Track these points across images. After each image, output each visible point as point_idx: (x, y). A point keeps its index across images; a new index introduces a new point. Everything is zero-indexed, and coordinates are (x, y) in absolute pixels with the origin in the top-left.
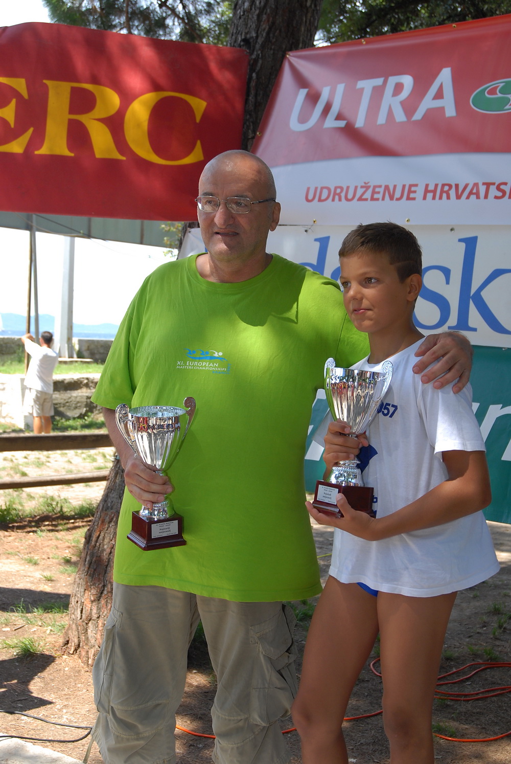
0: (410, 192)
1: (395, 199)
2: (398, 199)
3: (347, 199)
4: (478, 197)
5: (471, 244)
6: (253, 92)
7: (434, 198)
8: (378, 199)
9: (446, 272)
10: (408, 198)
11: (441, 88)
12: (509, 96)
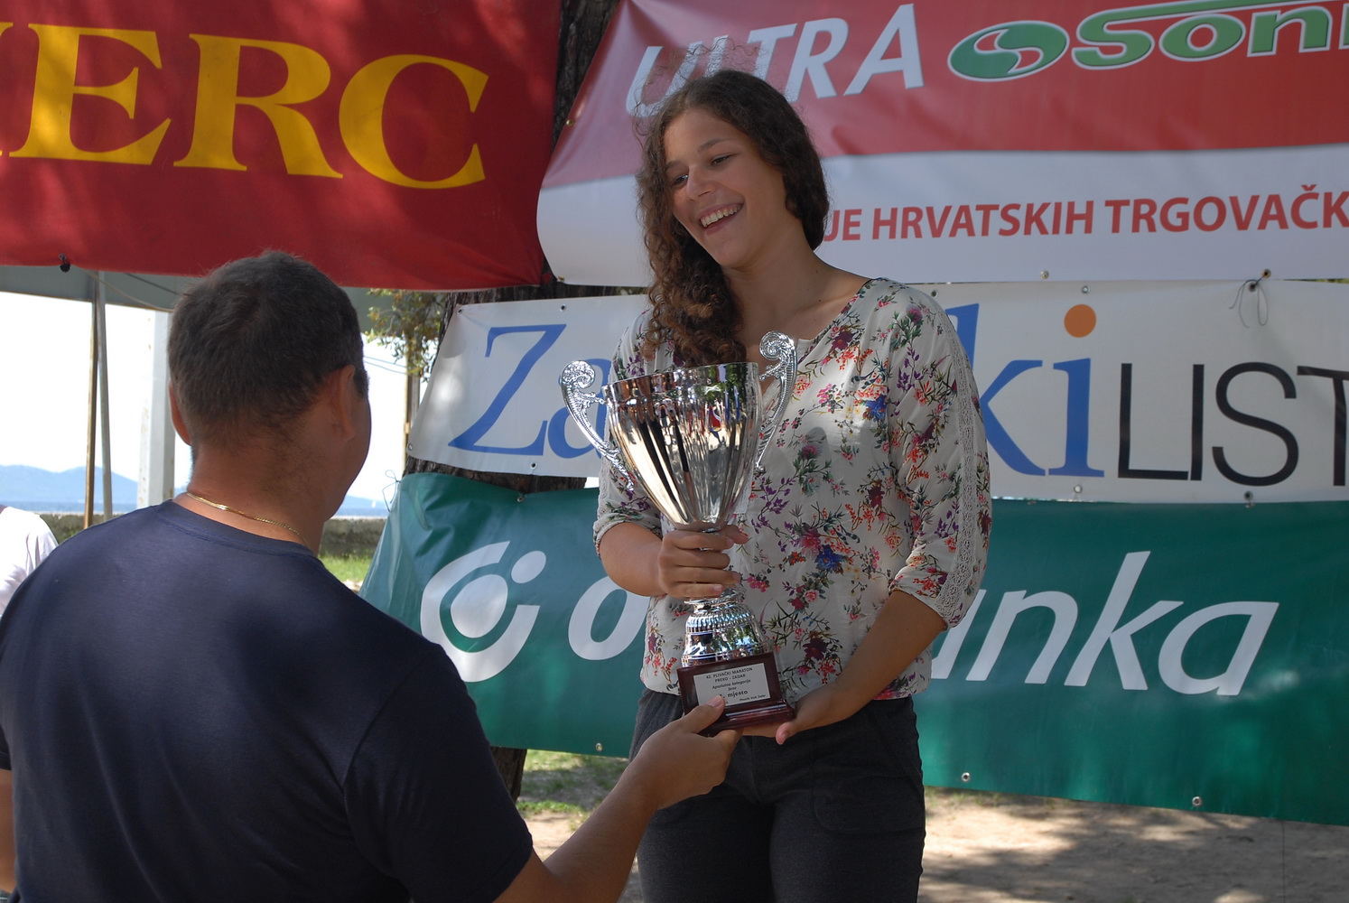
0: (848, 224)
4: (971, 233)
5: (967, 318)
6: (571, 58)
7: (892, 235)
10: (847, 237)
11: (896, 39)
12: (1016, 52)
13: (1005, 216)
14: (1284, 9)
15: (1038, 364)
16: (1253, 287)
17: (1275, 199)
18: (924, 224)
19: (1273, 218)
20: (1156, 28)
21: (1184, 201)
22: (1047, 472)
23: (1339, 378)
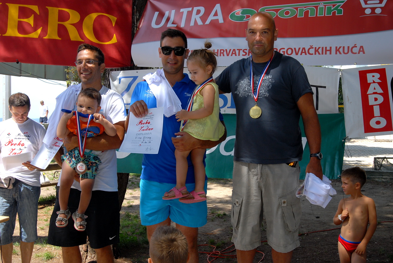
4: (236, 55)
11: (216, 11)
12: (245, 15)
13: (243, 51)
14: (305, 7)
17: (304, 49)
18: (225, 53)
19: (303, 52)
20: (277, 11)
21: (284, 49)
23: (317, 87)
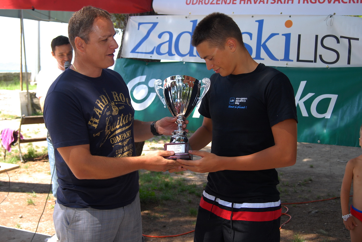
0: (234, 0)
1: (227, 3)
2: (228, 4)
3: (205, 4)
4: (264, 3)
5: (261, 23)
7: (244, 3)
8: (219, 4)
9: (250, 35)
10: (233, 3)
15: (278, 34)
16: (331, 17)
18: (253, 1)
19: (337, 1)
22: (279, 60)
23: (349, 39)
